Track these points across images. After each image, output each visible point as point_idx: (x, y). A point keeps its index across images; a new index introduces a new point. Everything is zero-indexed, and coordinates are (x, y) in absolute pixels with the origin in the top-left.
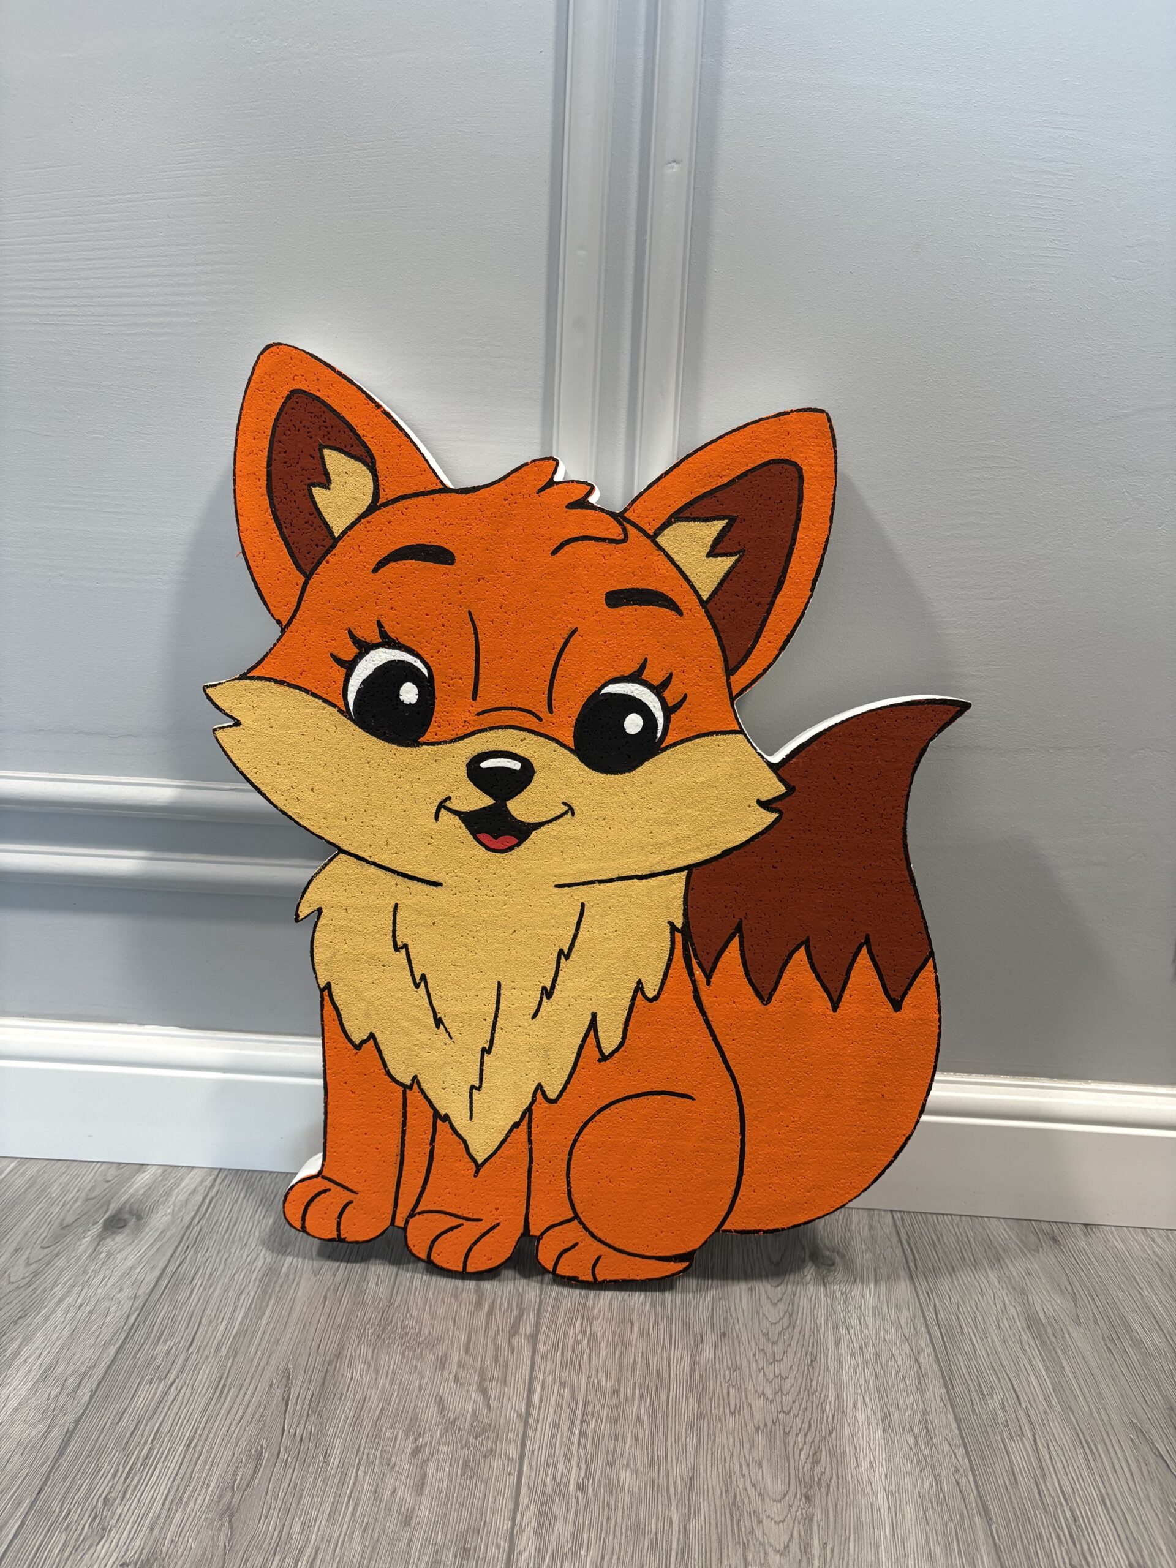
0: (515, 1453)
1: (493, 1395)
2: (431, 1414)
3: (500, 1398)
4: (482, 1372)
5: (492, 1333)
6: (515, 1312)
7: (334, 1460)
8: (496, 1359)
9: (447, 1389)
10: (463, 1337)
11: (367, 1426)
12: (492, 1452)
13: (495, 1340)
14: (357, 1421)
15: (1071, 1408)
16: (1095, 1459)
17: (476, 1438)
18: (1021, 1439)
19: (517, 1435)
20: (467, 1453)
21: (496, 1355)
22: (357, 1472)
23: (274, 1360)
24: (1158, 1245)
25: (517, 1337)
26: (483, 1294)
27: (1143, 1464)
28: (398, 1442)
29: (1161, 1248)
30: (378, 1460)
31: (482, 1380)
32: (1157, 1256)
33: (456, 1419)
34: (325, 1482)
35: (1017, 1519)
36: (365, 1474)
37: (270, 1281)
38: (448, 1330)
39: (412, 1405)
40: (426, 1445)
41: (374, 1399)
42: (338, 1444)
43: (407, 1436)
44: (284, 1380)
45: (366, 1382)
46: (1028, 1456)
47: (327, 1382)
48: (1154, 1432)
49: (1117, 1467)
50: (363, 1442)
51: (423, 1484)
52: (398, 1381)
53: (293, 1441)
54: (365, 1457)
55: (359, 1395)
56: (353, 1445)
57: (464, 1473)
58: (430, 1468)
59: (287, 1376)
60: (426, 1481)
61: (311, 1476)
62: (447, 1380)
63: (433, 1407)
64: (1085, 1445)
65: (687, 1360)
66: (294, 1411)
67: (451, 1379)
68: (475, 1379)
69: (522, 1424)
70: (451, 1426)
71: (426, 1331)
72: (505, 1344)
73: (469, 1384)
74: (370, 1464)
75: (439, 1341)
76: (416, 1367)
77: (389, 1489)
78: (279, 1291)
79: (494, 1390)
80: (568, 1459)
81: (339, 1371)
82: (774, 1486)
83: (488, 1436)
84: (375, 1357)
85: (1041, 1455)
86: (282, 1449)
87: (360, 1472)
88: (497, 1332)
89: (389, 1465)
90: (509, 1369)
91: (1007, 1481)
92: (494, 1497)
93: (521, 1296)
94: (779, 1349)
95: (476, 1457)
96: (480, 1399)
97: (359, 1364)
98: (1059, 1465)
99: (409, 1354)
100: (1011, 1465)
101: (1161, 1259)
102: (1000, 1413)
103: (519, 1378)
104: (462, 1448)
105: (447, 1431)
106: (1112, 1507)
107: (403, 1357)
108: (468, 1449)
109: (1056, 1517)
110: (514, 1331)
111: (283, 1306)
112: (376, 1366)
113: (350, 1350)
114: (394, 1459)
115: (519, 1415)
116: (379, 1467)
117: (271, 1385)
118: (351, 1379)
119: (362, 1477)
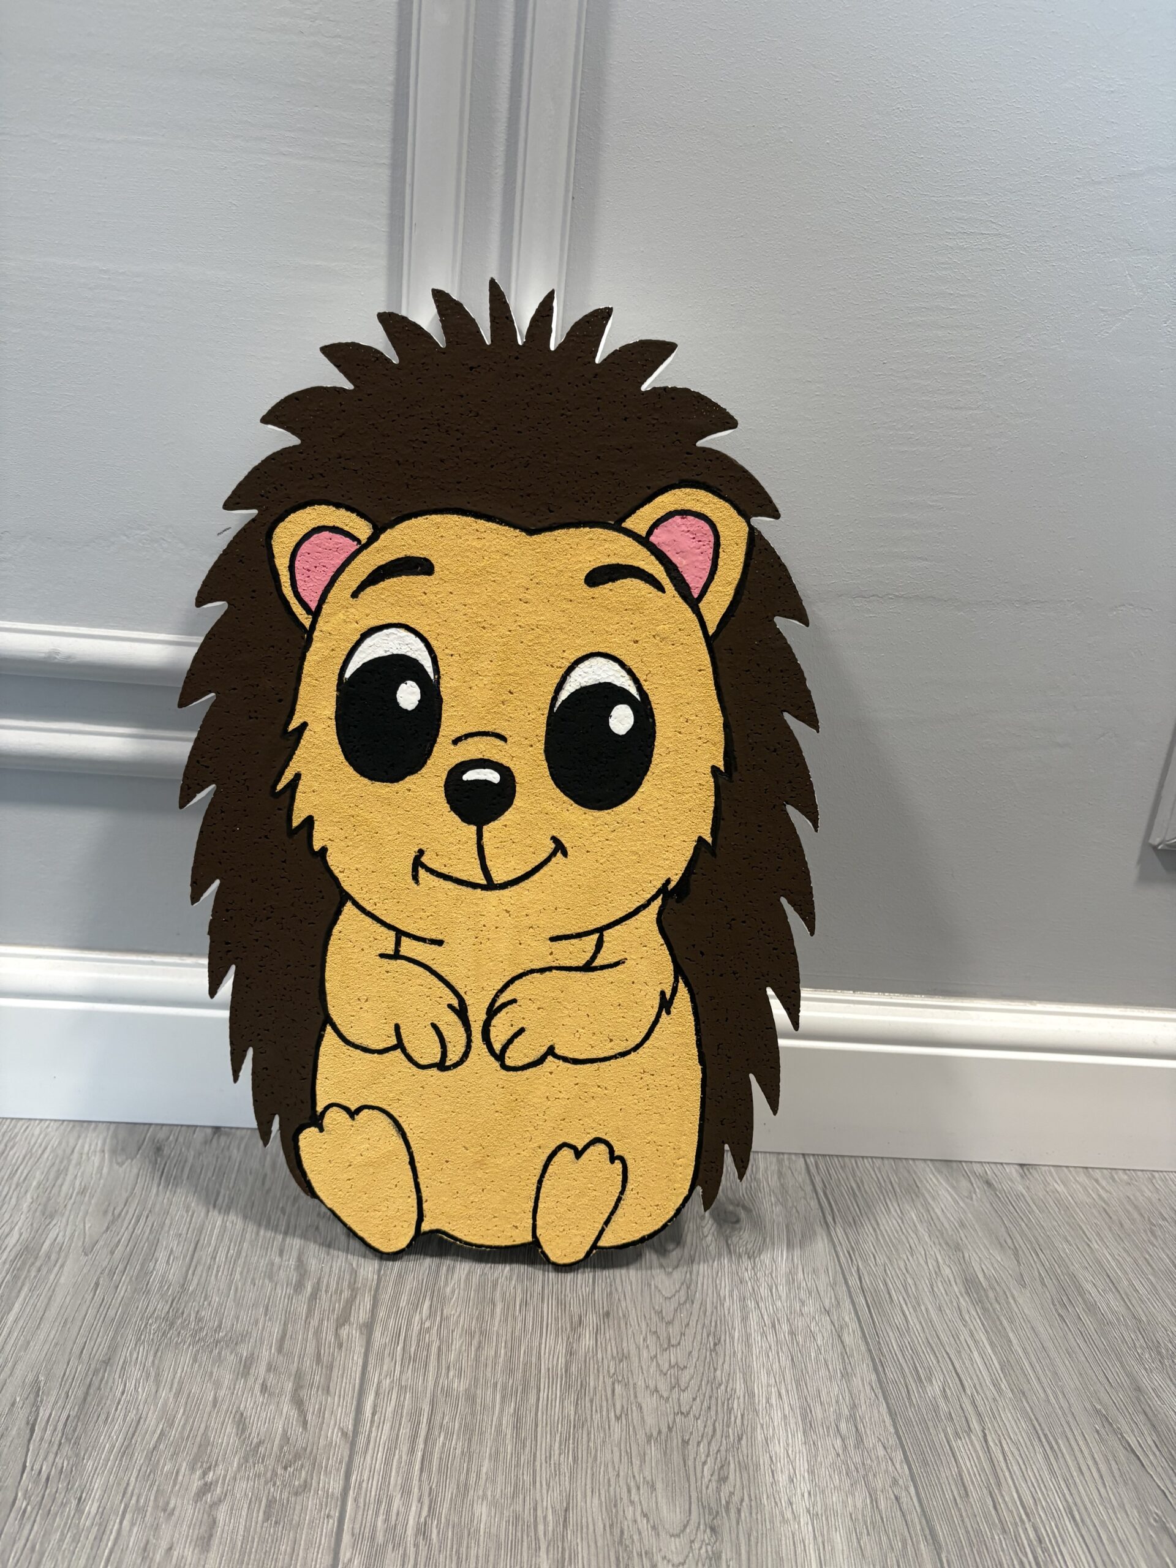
0: (335, 1485)
1: (311, 1408)
2: (226, 1437)
3: (321, 1413)
4: (299, 1376)
5: (314, 1322)
6: (346, 1294)
7: (91, 1507)
8: (318, 1358)
9: (251, 1403)
10: (276, 1330)
11: (139, 1458)
12: (306, 1486)
13: (317, 1333)
14: (126, 1451)
15: (1024, 1393)
16: (1056, 1458)
17: (285, 1468)
18: (969, 1436)
19: (341, 1462)
20: (272, 1490)
21: (319, 1354)
22: (121, 1523)
23: (19, 1372)
24: (1103, 1188)
25: (347, 1327)
26: (306, 1271)
27: (1113, 1463)
28: (180, 1478)
29: (1107, 1191)
30: (151, 1503)
31: (298, 1388)
32: (1104, 1201)
33: (260, 1443)
34: (76, 1540)
35: (971, 1544)
36: (133, 1524)
37: (24, 1263)
38: (257, 1322)
39: (203, 1426)
40: (217, 1482)
41: (152, 1419)
42: (98, 1484)
43: (193, 1469)
44: (32, 1396)
45: (142, 1396)
46: (979, 1458)
47: (89, 1399)
48: (1121, 1419)
49: (1084, 1468)
50: (133, 1479)
51: (211, 1536)
52: (185, 1395)
53: (36, 1482)
54: (133, 1501)
55: (132, 1415)
56: (119, 1484)
57: (267, 1517)
58: (222, 1514)
59: (36, 1391)
60: (214, 1532)
61: (57, 1530)
62: (252, 1389)
63: (230, 1429)
64: (1044, 1440)
65: (561, 1349)
66: (42, 1439)
67: (258, 1388)
68: (289, 1386)
69: (348, 1445)
70: (252, 1453)
71: (227, 1323)
72: (331, 1337)
73: (280, 1395)
74: (141, 1510)
75: (244, 1337)
76: (211, 1373)
77: (164, 1545)
78: (35, 1277)
79: (313, 1400)
80: (406, 1491)
81: (107, 1382)
82: (671, 1515)
83: (302, 1466)
84: (156, 1362)
85: (993, 1455)
86: (20, 1494)
87: (125, 1523)
88: (321, 1321)
89: (165, 1510)
90: (335, 1370)
91: (956, 1493)
92: (306, 1550)
93: (354, 1273)
94: (675, 1330)
95: (285, 1495)
96: (294, 1413)
97: (135, 1372)
98: (1016, 1468)
99: (203, 1357)
100: (959, 1472)
101: (1108, 1204)
102: (942, 1403)
103: (346, 1381)
104: (266, 1483)
105: (247, 1461)
106: (1082, 1521)
107: (195, 1360)
108: (274, 1485)
109: (1017, 1536)
110: (343, 1320)
111: (39, 1296)
112: (158, 1375)
113: (124, 1354)
114: (172, 1505)
115: (344, 1434)
116: (151, 1514)
117: (13, 1405)
118: (123, 1393)
119: (128, 1529)
